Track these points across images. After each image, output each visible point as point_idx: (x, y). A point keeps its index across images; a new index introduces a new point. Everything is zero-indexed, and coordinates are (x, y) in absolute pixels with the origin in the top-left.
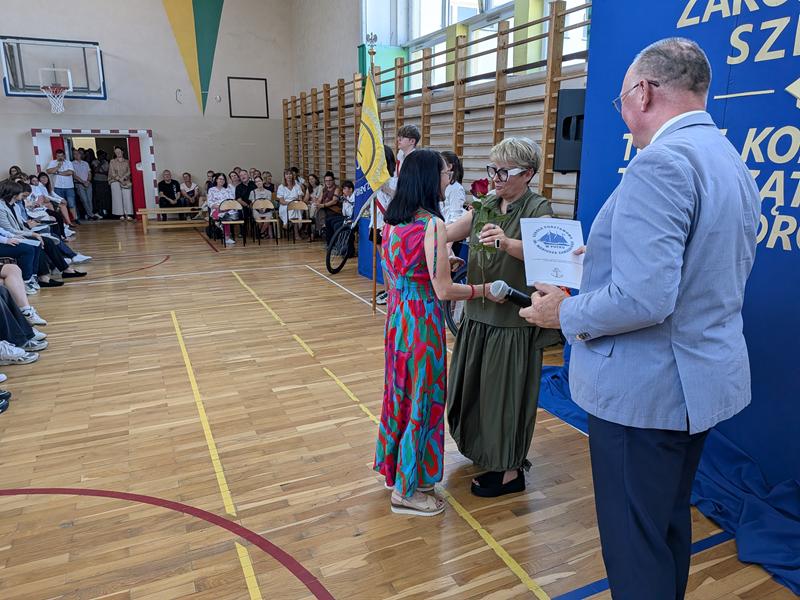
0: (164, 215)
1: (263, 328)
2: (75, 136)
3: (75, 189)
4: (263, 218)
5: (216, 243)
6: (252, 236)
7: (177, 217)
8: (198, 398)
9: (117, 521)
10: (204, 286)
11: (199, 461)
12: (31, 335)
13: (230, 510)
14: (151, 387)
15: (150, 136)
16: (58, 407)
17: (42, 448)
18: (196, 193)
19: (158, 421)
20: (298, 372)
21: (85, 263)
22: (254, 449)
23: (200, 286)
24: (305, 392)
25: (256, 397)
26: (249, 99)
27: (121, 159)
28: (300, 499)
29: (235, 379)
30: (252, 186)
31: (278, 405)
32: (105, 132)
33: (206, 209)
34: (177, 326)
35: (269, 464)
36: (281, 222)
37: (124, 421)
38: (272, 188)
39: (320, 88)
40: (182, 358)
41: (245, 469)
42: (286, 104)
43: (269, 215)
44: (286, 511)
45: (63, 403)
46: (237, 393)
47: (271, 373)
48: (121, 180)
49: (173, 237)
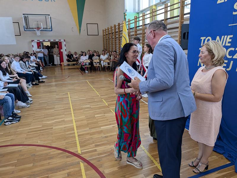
0: (69, 64)
1: (94, 97)
2: (44, 42)
3: (44, 57)
4: (96, 65)
5: (83, 72)
6: (93, 70)
7: (73, 65)
8: (73, 118)
9: (47, 154)
10: (78, 85)
11: (72, 137)
12: (28, 99)
13: (80, 152)
14: (60, 115)
15: (65, 41)
16: (34, 120)
17: (28, 132)
18: (78, 58)
19: (61, 125)
20: (103, 110)
21: (45, 78)
22: (88, 134)
23: (77, 85)
24: (104, 117)
25: (90, 118)
26: (93, 29)
27: (56, 48)
28: (100, 149)
29: (85, 113)
30: (93, 55)
31: (96, 120)
32: (52, 40)
33: (80, 62)
34: (69, 97)
35: (92, 138)
36: (102, 66)
37: (52, 125)
38: (99, 56)
39: (113, 26)
40: (70, 106)
41: (85, 139)
42: (103, 31)
43: (98, 64)
44: (96, 153)
45: (35, 119)
46: (85, 117)
47: (95, 111)
48: (57, 54)
49: (71, 70)
